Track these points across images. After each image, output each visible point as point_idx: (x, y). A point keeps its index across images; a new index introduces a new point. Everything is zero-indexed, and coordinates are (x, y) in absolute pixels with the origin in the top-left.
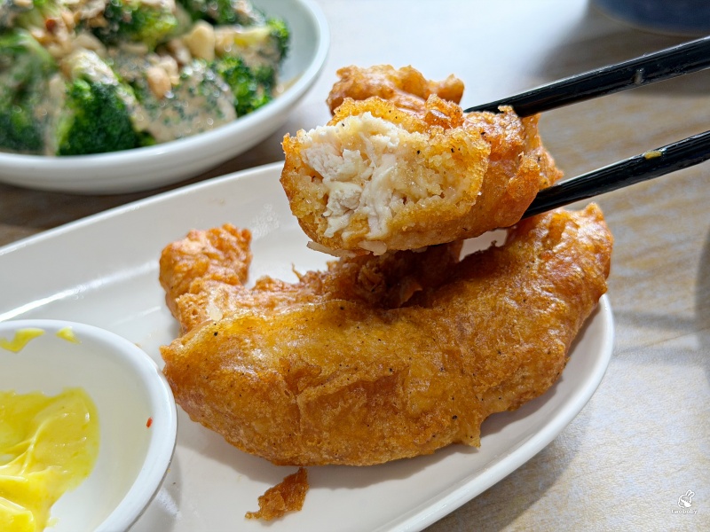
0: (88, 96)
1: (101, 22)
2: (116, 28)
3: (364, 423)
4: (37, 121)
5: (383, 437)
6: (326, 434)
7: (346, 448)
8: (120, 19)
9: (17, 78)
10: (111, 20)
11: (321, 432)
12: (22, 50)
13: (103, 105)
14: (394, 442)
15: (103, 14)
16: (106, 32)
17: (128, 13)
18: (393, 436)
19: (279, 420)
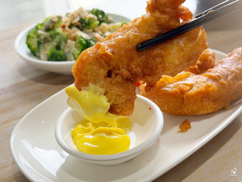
0: (84, 42)
1: (79, 24)
2: (84, 25)
3: (201, 101)
4: (65, 53)
5: (206, 106)
6: (191, 105)
7: (196, 109)
8: (85, 22)
9: (56, 42)
10: (82, 23)
11: (190, 105)
12: (58, 34)
13: (89, 45)
14: (209, 107)
15: (80, 21)
16: (80, 27)
17: (87, 20)
18: (209, 105)
19: (178, 102)
